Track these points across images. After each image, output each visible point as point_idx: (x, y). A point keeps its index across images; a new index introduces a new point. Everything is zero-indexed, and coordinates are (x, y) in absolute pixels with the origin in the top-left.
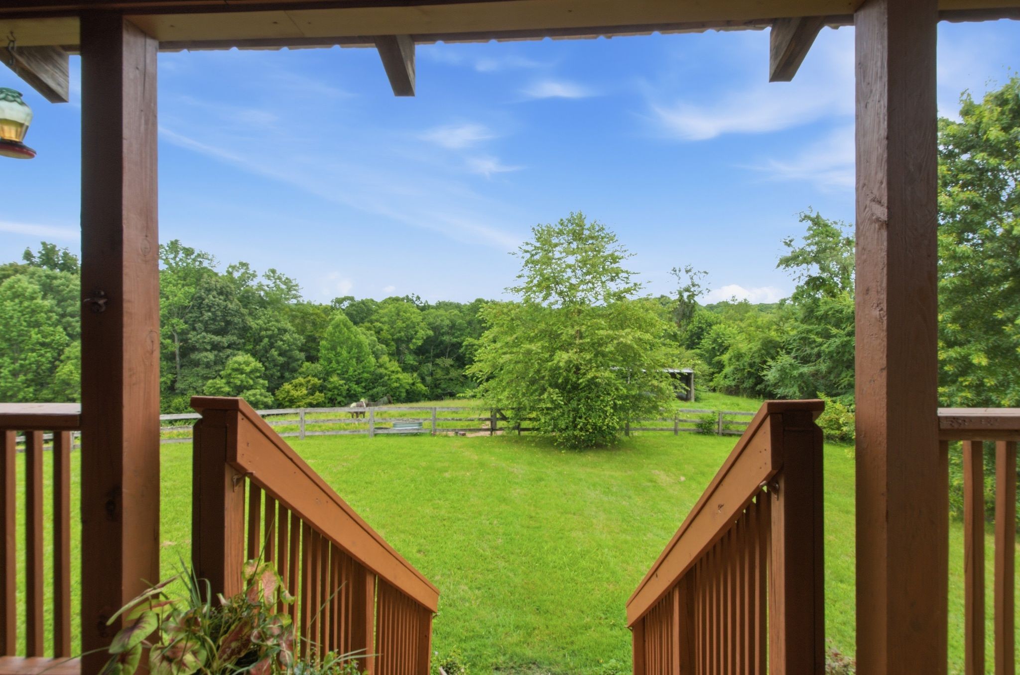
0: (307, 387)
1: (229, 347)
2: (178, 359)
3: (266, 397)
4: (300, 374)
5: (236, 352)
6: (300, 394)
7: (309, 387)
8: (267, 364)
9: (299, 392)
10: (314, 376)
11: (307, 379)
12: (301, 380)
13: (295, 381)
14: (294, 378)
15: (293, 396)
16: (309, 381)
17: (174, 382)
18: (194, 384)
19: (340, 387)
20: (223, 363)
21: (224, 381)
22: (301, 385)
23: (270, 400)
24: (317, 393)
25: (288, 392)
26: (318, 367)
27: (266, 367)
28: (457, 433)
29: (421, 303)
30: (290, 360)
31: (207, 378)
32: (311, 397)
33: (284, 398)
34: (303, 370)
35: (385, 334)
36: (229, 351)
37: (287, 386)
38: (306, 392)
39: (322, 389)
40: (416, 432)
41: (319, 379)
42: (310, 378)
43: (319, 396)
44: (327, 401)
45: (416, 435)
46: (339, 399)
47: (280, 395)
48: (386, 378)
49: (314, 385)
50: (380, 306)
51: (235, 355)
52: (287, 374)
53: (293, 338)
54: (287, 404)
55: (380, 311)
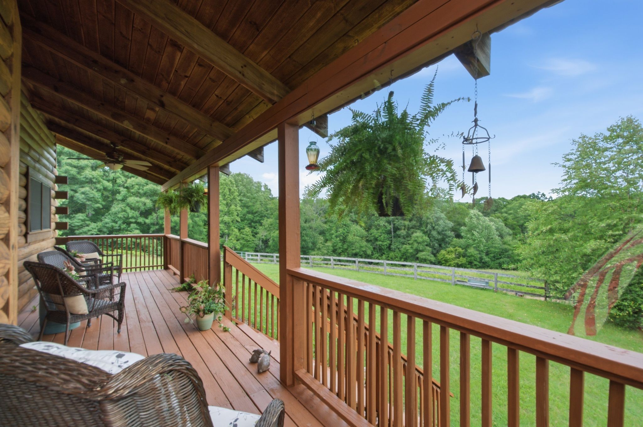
0: (455, 253)
1: (412, 228)
2: (392, 233)
3: (431, 257)
4: (451, 245)
5: (416, 230)
6: (451, 257)
7: (457, 253)
8: (431, 239)
9: (451, 256)
10: (460, 247)
11: (455, 249)
12: (451, 249)
13: (448, 249)
14: (447, 247)
15: (446, 258)
16: (456, 250)
17: (390, 245)
18: (398, 247)
19: (475, 256)
20: (411, 237)
21: (410, 246)
22: (452, 251)
23: (433, 259)
24: (461, 258)
25: (444, 255)
26: (462, 241)
27: (431, 240)
28: (516, 294)
29: (546, 198)
30: (445, 237)
31: (403, 244)
32: (458, 260)
33: (442, 259)
34: (453, 243)
35: (510, 221)
36: (412, 230)
37: (443, 252)
38: (454, 256)
39: (464, 256)
40: (482, 287)
41: (463, 249)
42: (457, 248)
43: (463, 260)
44: (467, 263)
45: (482, 289)
46: (475, 263)
47: (440, 256)
48: (510, 252)
49: (459, 253)
50: (509, 202)
51: (416, 232)
52: (443, 245)
53: (446, 223)
54: (444, 262)
55: (509, 206)
